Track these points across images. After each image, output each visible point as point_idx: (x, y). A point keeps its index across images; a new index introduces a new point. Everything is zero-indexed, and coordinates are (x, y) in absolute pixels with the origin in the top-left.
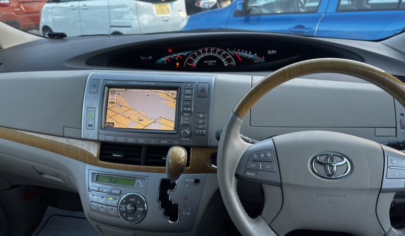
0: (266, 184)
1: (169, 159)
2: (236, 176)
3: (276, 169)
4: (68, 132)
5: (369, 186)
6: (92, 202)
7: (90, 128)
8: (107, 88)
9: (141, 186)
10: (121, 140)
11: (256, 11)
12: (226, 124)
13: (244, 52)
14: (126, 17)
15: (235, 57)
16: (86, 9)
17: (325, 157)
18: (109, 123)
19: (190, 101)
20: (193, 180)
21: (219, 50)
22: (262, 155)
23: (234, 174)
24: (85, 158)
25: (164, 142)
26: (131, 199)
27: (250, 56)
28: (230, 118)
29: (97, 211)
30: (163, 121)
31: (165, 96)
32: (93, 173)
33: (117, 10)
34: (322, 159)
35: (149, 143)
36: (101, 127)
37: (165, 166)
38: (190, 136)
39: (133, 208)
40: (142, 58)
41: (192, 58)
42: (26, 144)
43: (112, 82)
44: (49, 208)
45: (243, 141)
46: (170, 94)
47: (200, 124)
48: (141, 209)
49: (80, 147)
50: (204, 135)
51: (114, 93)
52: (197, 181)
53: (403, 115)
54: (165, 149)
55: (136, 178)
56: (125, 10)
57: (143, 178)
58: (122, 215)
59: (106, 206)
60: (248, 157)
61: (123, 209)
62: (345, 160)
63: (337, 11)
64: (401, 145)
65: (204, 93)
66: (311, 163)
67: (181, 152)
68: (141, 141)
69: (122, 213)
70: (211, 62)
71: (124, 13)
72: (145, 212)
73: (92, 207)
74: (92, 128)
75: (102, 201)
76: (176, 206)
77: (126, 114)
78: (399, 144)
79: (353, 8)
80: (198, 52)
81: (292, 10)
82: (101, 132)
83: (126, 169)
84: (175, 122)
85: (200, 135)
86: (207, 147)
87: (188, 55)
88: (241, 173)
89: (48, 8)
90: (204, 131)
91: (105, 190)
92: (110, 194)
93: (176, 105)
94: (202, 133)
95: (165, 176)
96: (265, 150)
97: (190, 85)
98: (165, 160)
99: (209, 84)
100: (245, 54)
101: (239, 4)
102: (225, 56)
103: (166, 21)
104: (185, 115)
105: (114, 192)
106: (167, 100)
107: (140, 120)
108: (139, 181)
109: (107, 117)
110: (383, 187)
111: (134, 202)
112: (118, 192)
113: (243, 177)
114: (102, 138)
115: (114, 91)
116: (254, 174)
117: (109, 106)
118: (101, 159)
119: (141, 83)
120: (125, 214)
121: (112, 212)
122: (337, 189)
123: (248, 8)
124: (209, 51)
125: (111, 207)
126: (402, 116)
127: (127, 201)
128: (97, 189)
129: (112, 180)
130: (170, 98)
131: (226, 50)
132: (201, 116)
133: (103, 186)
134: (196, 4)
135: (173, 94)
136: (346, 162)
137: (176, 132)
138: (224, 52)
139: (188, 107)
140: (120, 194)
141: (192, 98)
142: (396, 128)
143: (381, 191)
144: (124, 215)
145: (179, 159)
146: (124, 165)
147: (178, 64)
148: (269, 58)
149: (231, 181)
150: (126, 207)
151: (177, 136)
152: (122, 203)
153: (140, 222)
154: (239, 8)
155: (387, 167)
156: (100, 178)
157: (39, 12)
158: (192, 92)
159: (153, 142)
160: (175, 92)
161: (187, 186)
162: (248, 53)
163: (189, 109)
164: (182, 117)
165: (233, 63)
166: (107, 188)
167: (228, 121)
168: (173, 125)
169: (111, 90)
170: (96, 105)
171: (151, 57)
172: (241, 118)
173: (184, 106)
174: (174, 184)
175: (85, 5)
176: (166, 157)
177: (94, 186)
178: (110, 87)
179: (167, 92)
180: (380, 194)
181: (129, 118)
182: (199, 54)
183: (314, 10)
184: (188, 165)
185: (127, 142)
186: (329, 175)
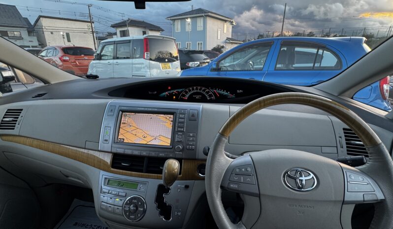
0: (246, 194)
1: (165, 169)
2: (222, 187)
3: (255, 181)
4: (89, 145)
5: (333, 199)
6: (102, 202)
7: (106, 142)
8: (121, 112)
9: (142, 190)
10: (129, 152)
11: (225, 69)
12: (214, 143)
13: (221, 90)
14: (143, 70)
15: (214, 93)
16: (117, 65)
17: (295, 171)
18: (120, 139)
19: (183, 123)
20: (184, 186)
21: (203, 88)
22: (243, 170)
23: (220, 186)
24: (100, 165)
25: (162, 155)
26: (133, 201)
27: (225, 93)
28: (217, 138)
29: (106, 210)
30: (162, 138)
31: (164, 120)
32: (106, 178)
33: (137, 66)
34: (292, 174)
35: (150, 155)
36: (114, 142)
37: (162, 174)
38: (182, 150)
39: (135, 208)
40: (150, 93)
41: (184, 93)
42: (56, 153)
43: (125, 108)
44: (75, 200)
45: (227, 157)
46: (168, 118)
47: (191, 141)
48: (142, 209)
49: (98, 156)
50: (193, 150)
51: (125, 116)
52: (187, 187)
53: (341, 137)
54: (163, 160)
55: (139, 183)
56: (143, 66)
57: (144, 183)
58: (126, 214)
59: (113, 206)
60: (231, 171)
61: (127, 209)
62: (312, 175)
63: (275, 70)
64: (349, 162)
65: (194, 118)
66: (284, 177)
67: (175, 163)
68: (144, 153)
69: (126, 212)
70: (197, 97)
71: (141, 68)
72: (145, 211)
73: (102, 207)
74: (108, 142)
75: (110, 201)
76: (170, 207)
77: (134, 132)
78: (347, 160)
79: (284, 69)
80: (189, 89)
81: (246, 69)
82: (114, 145)
83: (131, 175)
84: (171, 139)
85: (190, 150)
86: (195, 159)
87: (181, 92)
88: (226, 185)
89: (94, 63)
90: (193, 147)
91: (113, 193)
92: (117, 195)
93: (172, 126)
94: (192, 148)
95: (161, 182)
96: (245, 165)
97: (183, 111)
98: (162, 169)
99: (198, 111)
100: (222, 92)
101: (214, 64)
102: (207, 93)
103: (168, 73)
104: (179, 133)
105: (120, 194)
106: (165, 122)
107: (144, 137)
108: (141, 186)
109: (120, 134)
110: (345, 200)
111: (137, 203)
112: (124, 194)
113: (228, 188)
114: (114, 151)
115: (126, 115)
116: (236, 186)
117: (122, 125)
118: (113, 167)
119: (146, 109)
120: (129, 213)
121: (117, 211)
122: (307, 200)
123: (219, 67)
124: (197, 89)
125: (117, 207)
126: (340, 139)
127: (130, 202)
128: (107, 191)
129: (121, 184)
130: (168, 121)
131: (209, 89)
132: (191, 135)
133: (113, 189)
134: (187, 65)
135: (170, 118)
136: (313, 177)
137: (171, 147)
138: (207, 90)
139: (181, 127)
140: (125, 196)
141: (184, 121)
142: (337, 147)
143: (344, 202)
144: (127, 214)
145: (174, 170)
146: (129, 172)
147: (174, 97)
148: (238, 95)
149: (217, 191)
150: (129, 208)
151: (172, 150)
152: (127, 204)
153: (140, 219)
154: (214, 67)
155: (347, 182)
156: (110, 182)
157: (88, 66)
158: (185, 116)
159: (153, 154)
160: (172, 116)
161: (179, 190)
162: (224, 91)
163: (182, 129)
164: (176, 135)
165: (213, 98)
166: (116, 190)
167: (215, 140)
168: (169, 141)
169: (124, 113)
170: (112, 125)
171: (155, 92)
172: (226, 138)
173: (179, 127)
174: (169, 189)
175: (117, 62)
176: (163, 166)
177: (106, 188)
178: (123, 111)
179: (166, 116)
180: (344, 205)
181: (136, 135)
182: (190, 91)
183: (261, 70)
184: (180, 174)
185: (133, 154)
186: (299, 188)
